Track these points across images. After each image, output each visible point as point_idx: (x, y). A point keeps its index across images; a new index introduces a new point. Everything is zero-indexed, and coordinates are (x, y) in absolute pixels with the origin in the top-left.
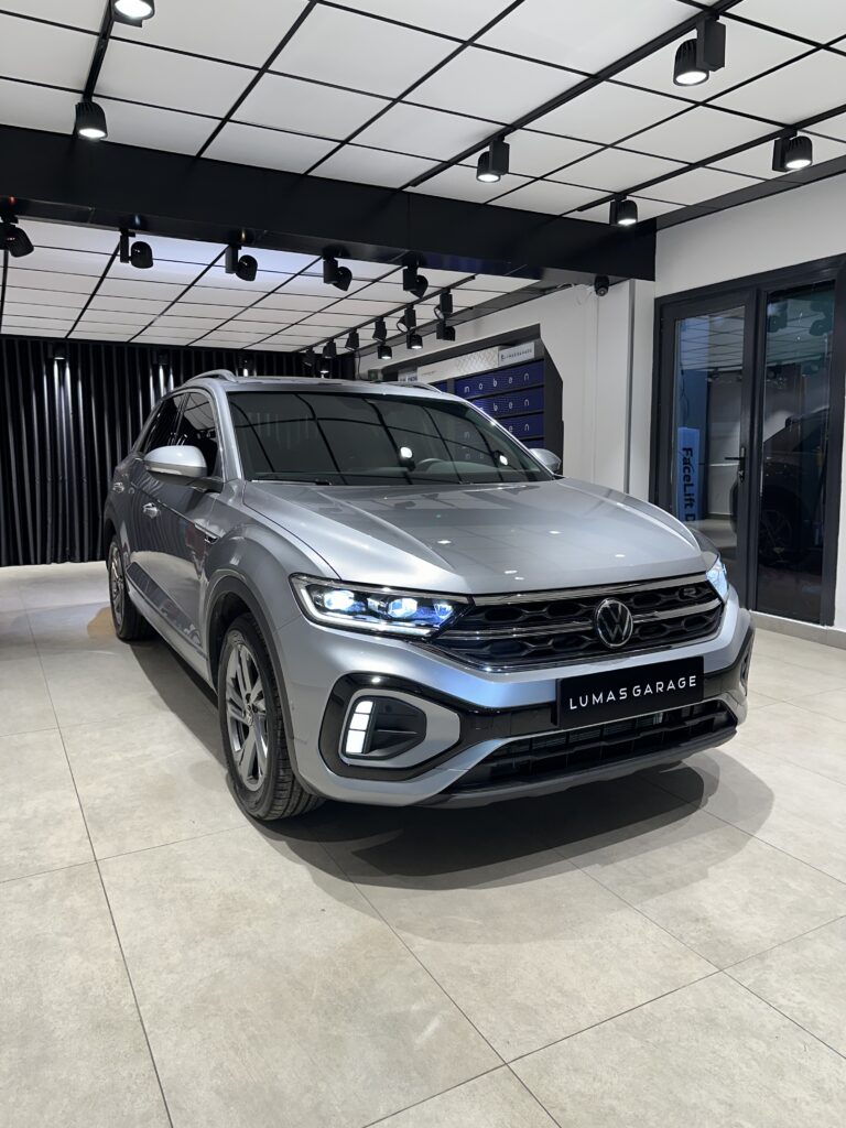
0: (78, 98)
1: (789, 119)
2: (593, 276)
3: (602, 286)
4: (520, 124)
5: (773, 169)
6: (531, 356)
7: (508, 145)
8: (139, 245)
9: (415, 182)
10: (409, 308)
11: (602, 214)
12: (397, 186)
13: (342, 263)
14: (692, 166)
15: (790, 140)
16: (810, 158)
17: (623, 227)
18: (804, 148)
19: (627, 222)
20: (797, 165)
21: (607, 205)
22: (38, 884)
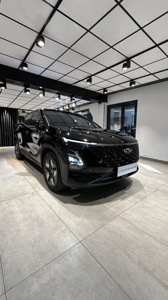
0: (21, 61)
2: (98, 101)
3: (100, 103)
4: (94, 75)
5: (130, 86)
7: (92, 78)
8: (28, 90)
9: (74, 83)
11: (102, 92)
12: (71, 84)
14: (117, 85)
15: (132, 82)
16: (135, 84)
17: (105, 94)
20: (133, 85)
21: (103, 90)
22: (28, 195)
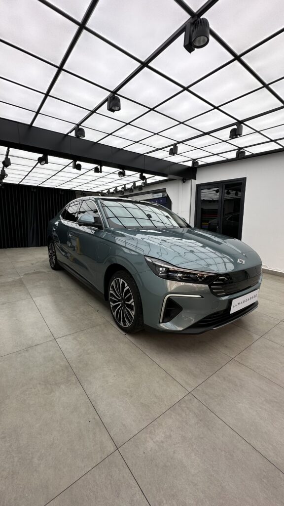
0: (75, 126)
2: (182, 178)
3: (184, 181)
4: (182, 142)
6: (161, 196)
7: (177, 147)
8: (79, 164)
9: (148, 153)
10: (134, 183)
12: (142, 153)
13: (125, 171)
14: (215, 155)
15: (240, 151)
19: (195, 166)
21: (191, 162)
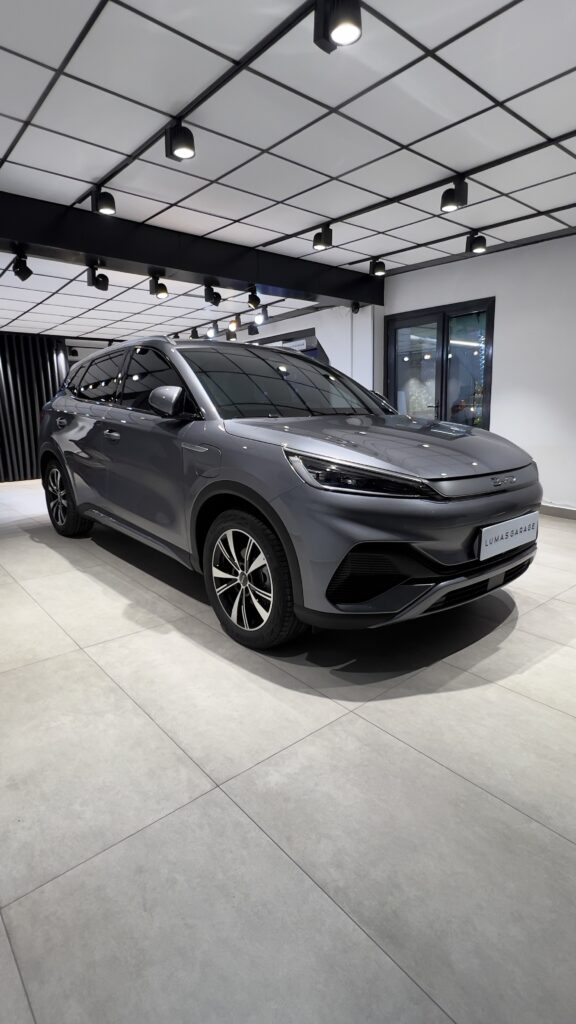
1: (475, 225)
2: (349, 302)
3: (356, 308)
4: (340, 219)
5: (467, 249)
6: (304, 347)
7: (331, 230)
8: (102, 276)
9: (264, 245)
11: (365, 267)
12: (252, 246)
13: (216, 289)
14: (419, 246)
15: (475, 238)
16: (485, 247)
17: (378, 276)
18: (481, 241)
19: (379, 274)
20: (479, 250)
21: (367, 264)
